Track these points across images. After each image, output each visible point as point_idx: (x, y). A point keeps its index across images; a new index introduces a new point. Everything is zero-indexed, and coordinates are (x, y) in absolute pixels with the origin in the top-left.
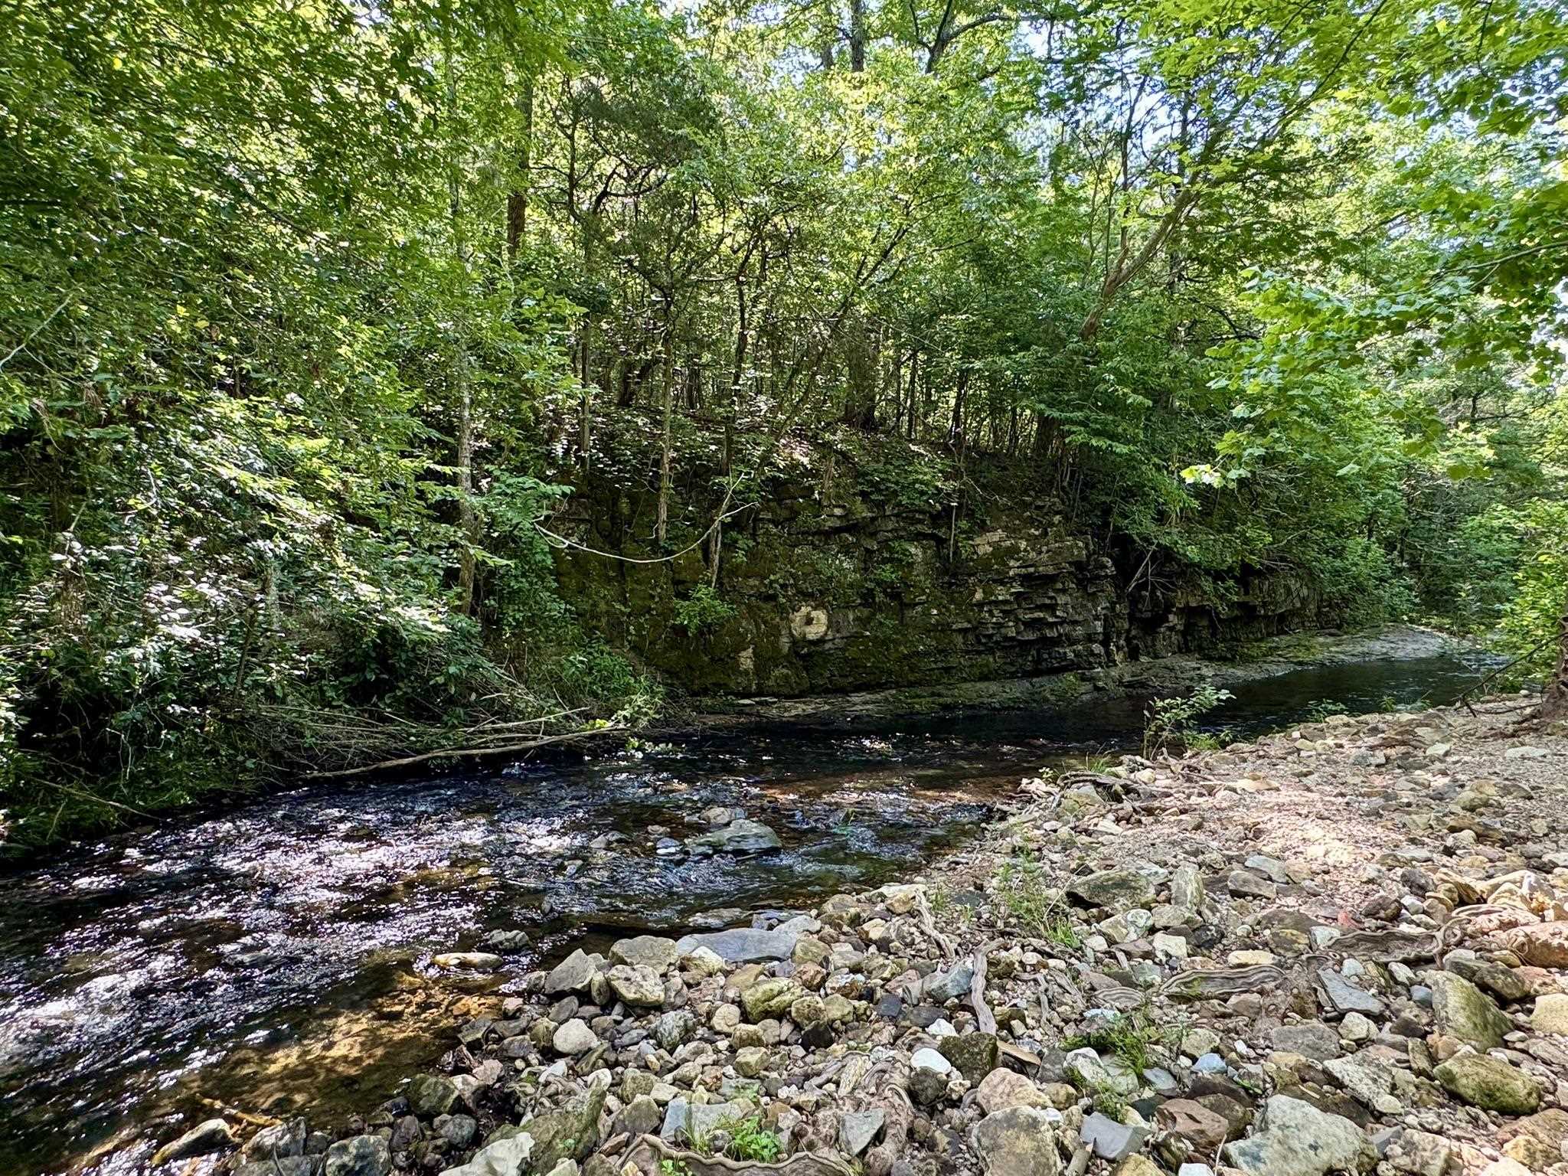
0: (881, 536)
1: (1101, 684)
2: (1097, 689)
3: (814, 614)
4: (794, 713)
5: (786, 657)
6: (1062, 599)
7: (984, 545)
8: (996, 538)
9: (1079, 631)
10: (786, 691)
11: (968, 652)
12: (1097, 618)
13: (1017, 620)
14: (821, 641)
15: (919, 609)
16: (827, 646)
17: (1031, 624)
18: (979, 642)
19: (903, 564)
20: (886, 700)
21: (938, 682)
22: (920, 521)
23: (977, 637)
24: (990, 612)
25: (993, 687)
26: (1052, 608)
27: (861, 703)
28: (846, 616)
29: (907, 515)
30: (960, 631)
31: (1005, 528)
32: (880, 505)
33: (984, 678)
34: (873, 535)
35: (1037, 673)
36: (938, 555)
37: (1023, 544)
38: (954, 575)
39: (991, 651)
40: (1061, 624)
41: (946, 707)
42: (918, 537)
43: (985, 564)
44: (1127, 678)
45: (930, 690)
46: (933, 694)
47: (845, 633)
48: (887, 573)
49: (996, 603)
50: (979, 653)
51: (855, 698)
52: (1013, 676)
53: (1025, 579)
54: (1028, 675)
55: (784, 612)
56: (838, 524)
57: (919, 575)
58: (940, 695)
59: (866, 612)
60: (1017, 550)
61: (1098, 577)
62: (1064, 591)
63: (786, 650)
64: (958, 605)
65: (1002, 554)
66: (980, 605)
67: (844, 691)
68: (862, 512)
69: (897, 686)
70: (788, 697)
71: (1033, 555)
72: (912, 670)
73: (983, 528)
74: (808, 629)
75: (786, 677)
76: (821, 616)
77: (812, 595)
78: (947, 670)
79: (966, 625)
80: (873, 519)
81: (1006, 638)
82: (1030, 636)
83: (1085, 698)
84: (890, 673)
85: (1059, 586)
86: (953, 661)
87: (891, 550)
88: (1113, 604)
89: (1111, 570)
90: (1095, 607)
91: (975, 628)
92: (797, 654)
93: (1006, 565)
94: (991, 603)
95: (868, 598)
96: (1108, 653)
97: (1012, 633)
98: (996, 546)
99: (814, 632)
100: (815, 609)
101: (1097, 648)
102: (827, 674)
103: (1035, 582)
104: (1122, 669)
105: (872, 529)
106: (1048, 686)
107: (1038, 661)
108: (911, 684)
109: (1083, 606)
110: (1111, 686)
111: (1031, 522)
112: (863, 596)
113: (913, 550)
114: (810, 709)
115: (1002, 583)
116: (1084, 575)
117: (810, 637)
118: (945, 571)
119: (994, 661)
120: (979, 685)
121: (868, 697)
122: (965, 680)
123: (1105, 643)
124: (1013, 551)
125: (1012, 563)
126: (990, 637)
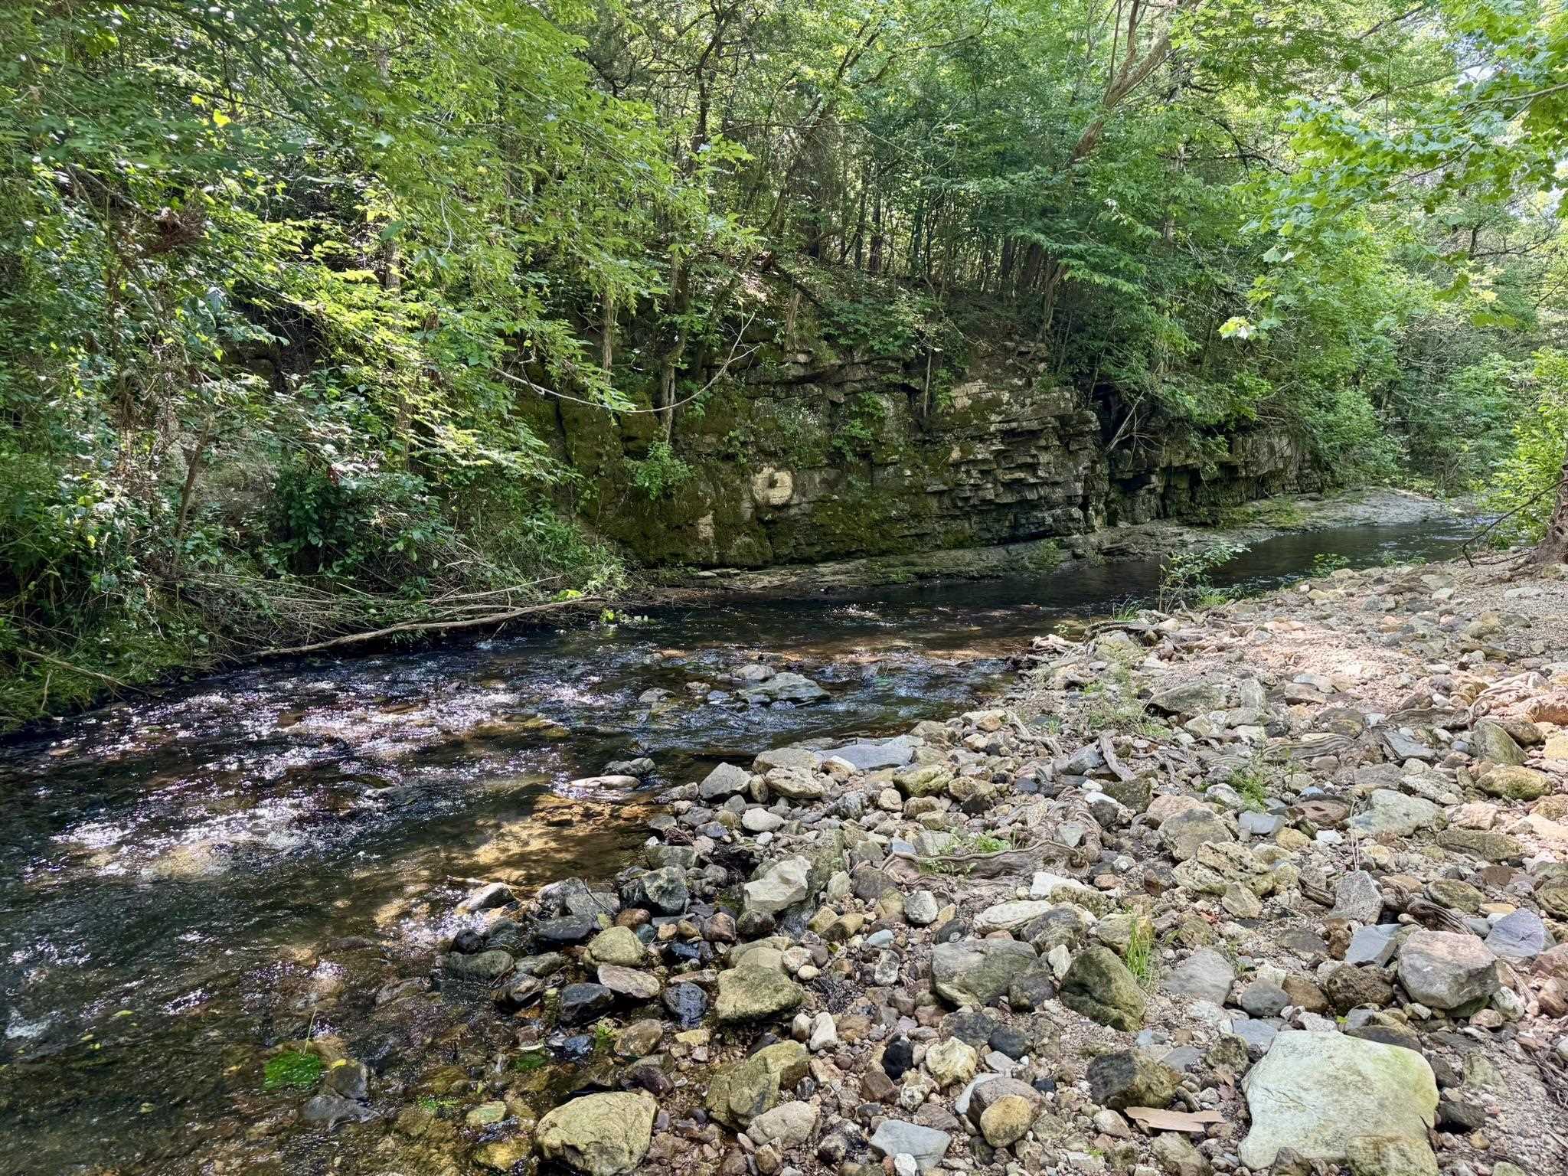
0: (848, 388)
1: (1079, 551)
2: (1076, 556)
3: (778, 476)
4: (760, 585)
5: (748, 523)
6: (1044, 458)
7: (961, 397)
8: (976, 390)
9: (1059, 494)
10: (750, 561)
11: (942, 517)
12: (1077, 479)
13: (995, 481)
14: (786, 506)
15: (891, 469)
16: (793, 511)
17: (1009, 486)
18: (955, 506)
19: (873, 419)
20: (857, 570)
21: (911, 549)
22: (892, 370)
23: (953, 500)
24: (968, 472)
25: (968, 555)
26: (1032, 468)
27: (829, 574)
28: (812, 480)
29: (877, 361)
30: (934, 493)
31: (986, 378)
32: (850, 350)
33: (960, 545)
34: (839, 385)
35: (1014, 539)
36: (909, 409)
37: (1006, 396)
38: (929, 431)
39: (967, 516)
40: (1042, 485)
41: (921, 576)
42: (889, 388)
43: (963, 419)
44: (1106, 545)
45: (902, 559)
46: (907, 564)
47: (811, 497)
48: (856, 428)
49: (975, 462)
50: (954, 517)
51: (823, 568)
52: (988, 543)
53: (1007, 435)
54: (1003, 542)
55: (745, 473)
56: (802, 372)
57: (892, 431)
58: (913, 564)
59: (831, 474)
60: (999, 403)
61: (1082, 434)
62: (1046, 448)
63: (748, 515)
64: (933, 466)
65: (983, 407)
66: (957, 465)
67: (810, 561)
68: (831, 358)
69: (868, 554)
70: (752, 569)
71: (1016, 408)
72: (883, 536)
73: (960, 378)
74: (772, 493)
75: (749, 545)
76: (785, 478)
77: (774, 455)
78: (920, 536)
79: (942, 487)
80: (841, 367)
81: (984, 501)
82: (1008, 498)
83: (1064, 565)
84: (861, 541)
85: (1043, 443)
86: (927, 526)
87: (860, 403)
88: (1094, 462)
89: (1095, 426)
90: (1076, 466)
91: (951, 490)
92: (761, 521)
93: (985, 419)
94: (969, 462)
95: (836, 457)
96: (1087, 518)
97: (990, 495)
98: (976, 398)
99: (781, 494)
100: (778, 469)
101: (1076, 512)
102: (793, 542)
103: (1016, 438)
104: (1102, 535)
105: (837, 379)
106: (1025, 553)
107: (1015, 527)
108: (883, 553)
109: (1064, 466)
110: (1091, 554)
111: (1014, 370)
112: (829, 456)
113: (884, 403)
114: (776, 581)
115: (982, 440)
116: (1067, 432)
117: (775, 501)
118: (919, 427)
119: (969, 527)
120: (954, 553)
121: (838, 567)
122: (939, 547)
123: (1084, 507)
124: (994, 404)
125: (993, 418)
126: (967, 499)
